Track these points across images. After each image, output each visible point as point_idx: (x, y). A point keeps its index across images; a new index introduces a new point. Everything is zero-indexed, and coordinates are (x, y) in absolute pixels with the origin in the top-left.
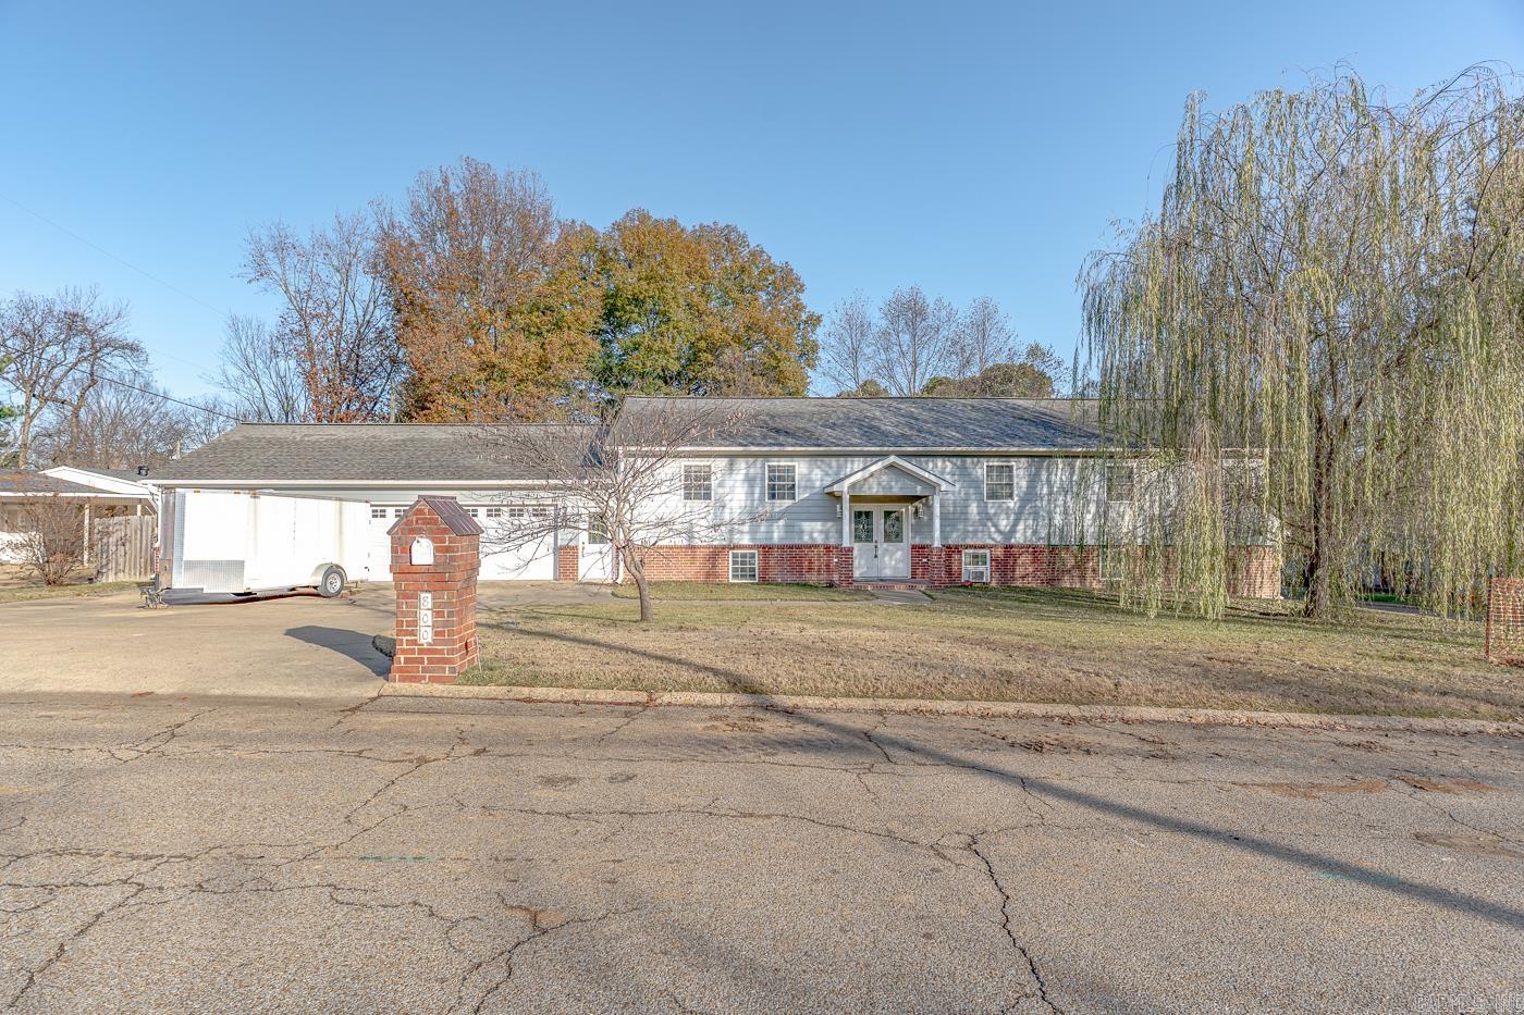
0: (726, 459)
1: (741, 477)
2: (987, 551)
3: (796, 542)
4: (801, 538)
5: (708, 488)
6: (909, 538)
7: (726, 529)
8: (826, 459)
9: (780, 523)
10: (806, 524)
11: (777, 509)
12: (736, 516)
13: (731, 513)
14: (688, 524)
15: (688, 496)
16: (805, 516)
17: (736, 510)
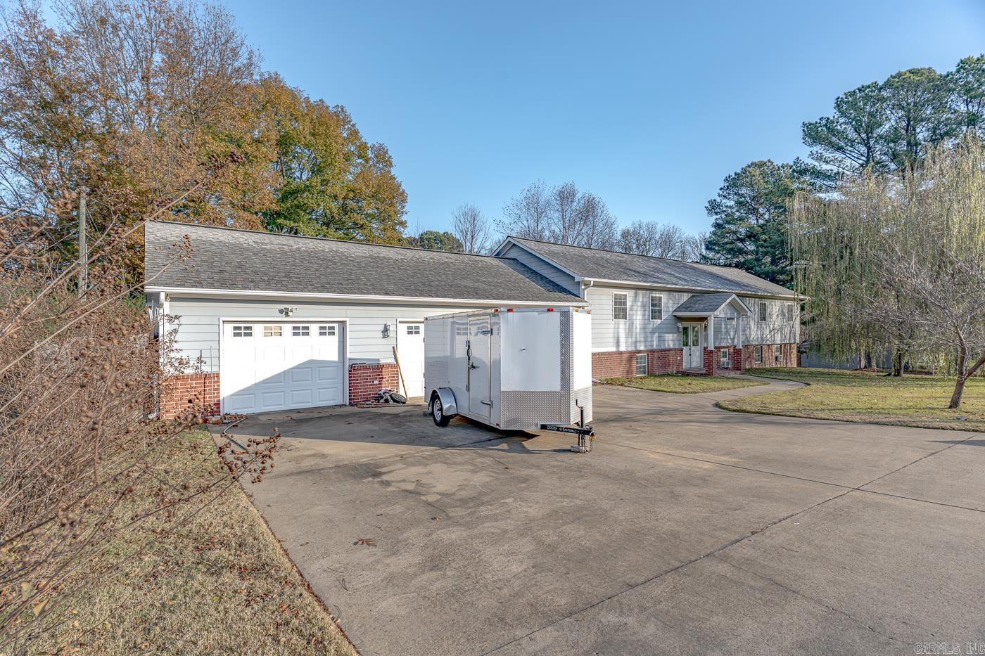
0: (634, 291)
1: (639, 304)
2: (727, 349)
3: (663, 347)
4: (664, 345)
5: (625, 310)
6: (702, 344)
7: (634, 339)
8: (674, 293)
9: (656, 335)
10: (667, 335)
11: (655, 326)
12: (638, 330)
13: (636, 328)
14: (616, 336)
15: (616, 317)
16: (665, 330)
17: (638, 327)
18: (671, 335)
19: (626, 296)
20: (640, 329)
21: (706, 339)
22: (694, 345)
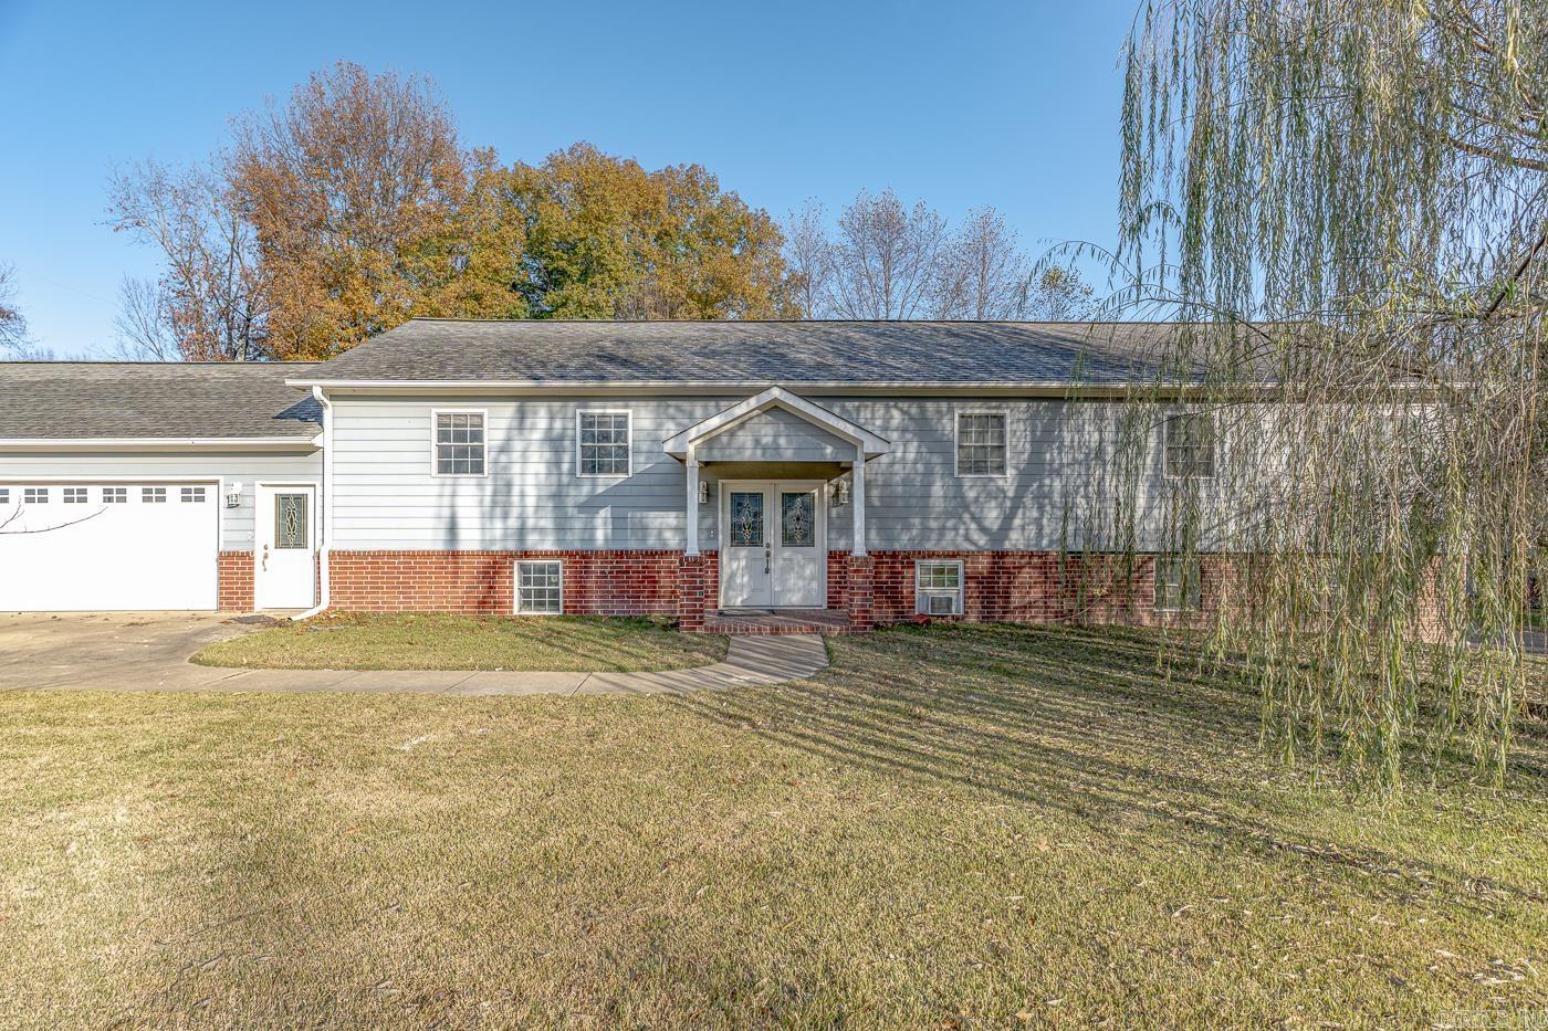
1: (539, 435)
2: (961, 563)
3: (636, 546)
4: (642, 540)
5: (479, 453)
6: (824, 540)
7: (513, 523)
8: (686, 405)
9: (604, 513)
10: (652, 514)
11: (600, 490)
12: (531, 501)
13: (523, 495)
14: (446, 512)
15: (444, 468)
16: (644, 501)
17: (531, 491)
18: (673, 514)
19: (481, 416)
20: (539, 497)
21: (846, 528)
22: (788, 539)
